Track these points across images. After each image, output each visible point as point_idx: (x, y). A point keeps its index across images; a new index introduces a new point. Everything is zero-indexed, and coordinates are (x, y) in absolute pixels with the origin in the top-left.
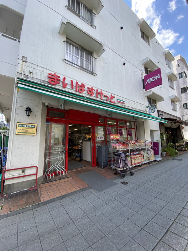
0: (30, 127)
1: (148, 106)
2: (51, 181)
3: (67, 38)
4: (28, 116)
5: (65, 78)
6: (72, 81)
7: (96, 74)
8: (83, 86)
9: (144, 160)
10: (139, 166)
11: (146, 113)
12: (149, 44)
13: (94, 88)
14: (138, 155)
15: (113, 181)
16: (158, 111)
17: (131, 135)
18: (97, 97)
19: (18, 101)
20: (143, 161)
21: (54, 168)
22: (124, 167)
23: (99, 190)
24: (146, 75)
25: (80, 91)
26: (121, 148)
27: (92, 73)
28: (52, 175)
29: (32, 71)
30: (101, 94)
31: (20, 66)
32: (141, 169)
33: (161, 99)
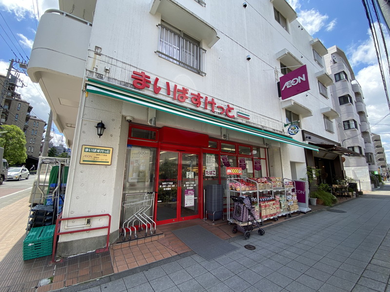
0: (102, 153)
1: (286, 124)
2: (130, 240)
3: (162, 21)
4: (100, 135)
5: (157, 80)
6: (168, 84)
7: (206, 74)
8: (185, 91)
9: (282, 210)
10: (274, 220)
11: (283, 134)
12: (287, 29)
13: (201, 95)
14: (272, 202)
15: (232, 243)
16: (303, 132)
17: (260, 169)
18: (206, 108)
19: (86, 112)
20: (280, 212)
21: (136, 218)
22: (249, 221)
23: (208, 257)
24: (283, 75)
25: (181, 99)
26: (244, 189)
27: (199, 72)
28: (133, 229)
29: (108, 68)
30: (212, 103)
31: (91, 61)
32: (277, 225)
33: (308, 113)
